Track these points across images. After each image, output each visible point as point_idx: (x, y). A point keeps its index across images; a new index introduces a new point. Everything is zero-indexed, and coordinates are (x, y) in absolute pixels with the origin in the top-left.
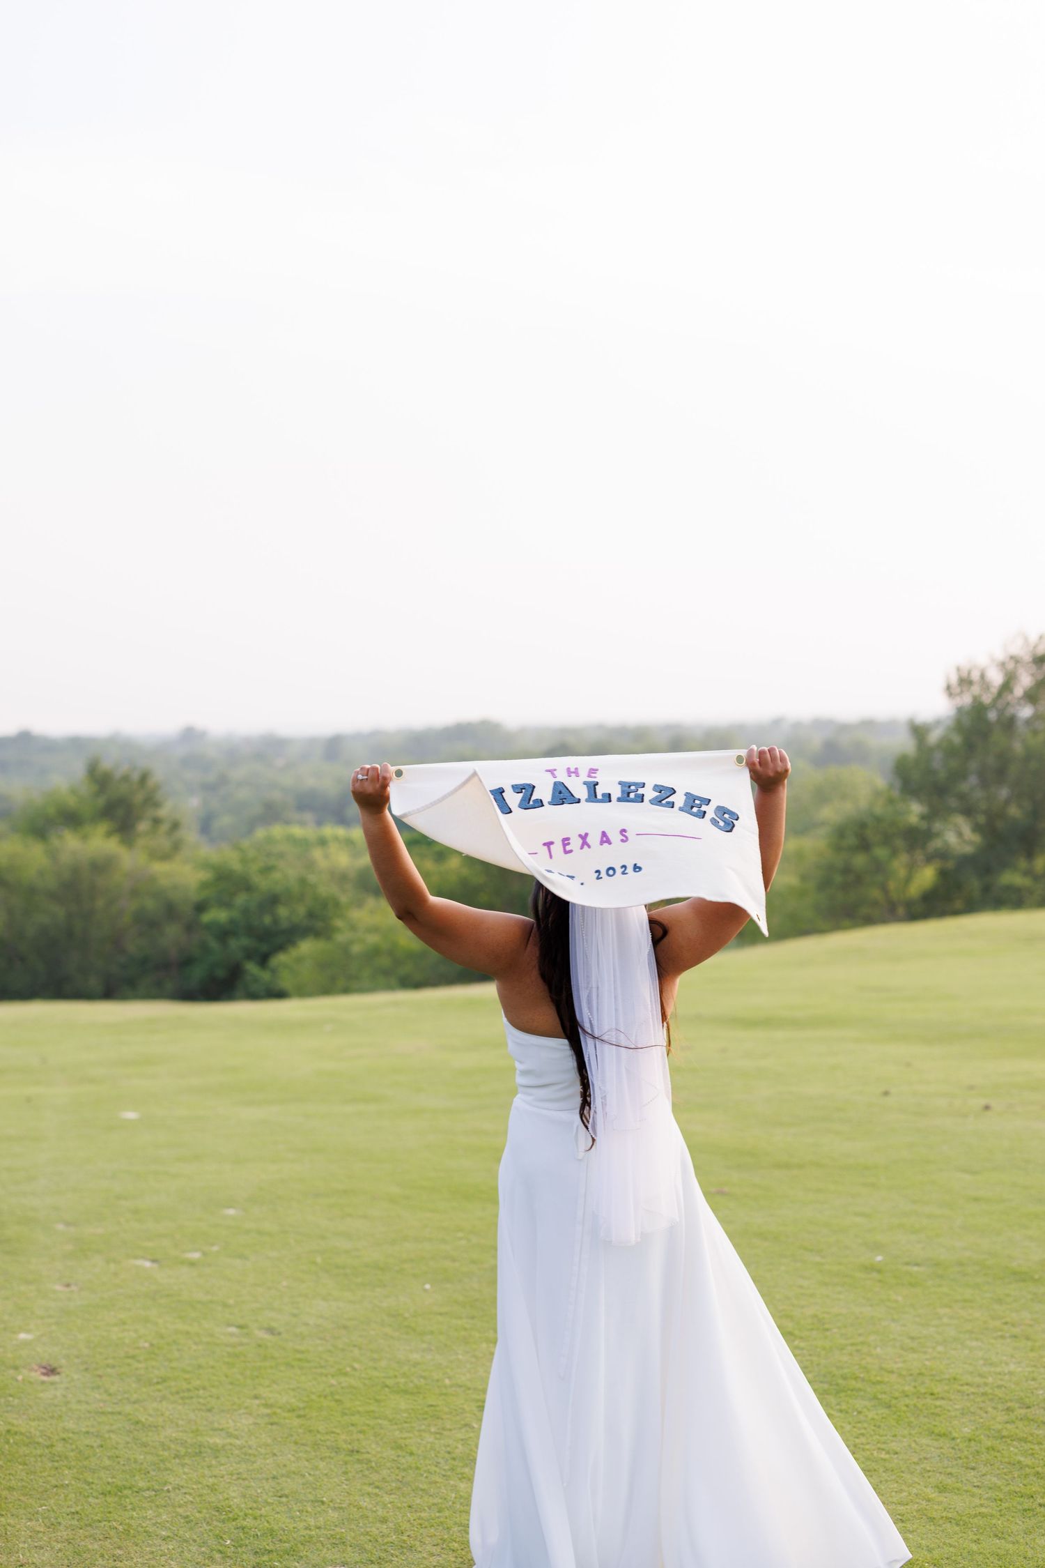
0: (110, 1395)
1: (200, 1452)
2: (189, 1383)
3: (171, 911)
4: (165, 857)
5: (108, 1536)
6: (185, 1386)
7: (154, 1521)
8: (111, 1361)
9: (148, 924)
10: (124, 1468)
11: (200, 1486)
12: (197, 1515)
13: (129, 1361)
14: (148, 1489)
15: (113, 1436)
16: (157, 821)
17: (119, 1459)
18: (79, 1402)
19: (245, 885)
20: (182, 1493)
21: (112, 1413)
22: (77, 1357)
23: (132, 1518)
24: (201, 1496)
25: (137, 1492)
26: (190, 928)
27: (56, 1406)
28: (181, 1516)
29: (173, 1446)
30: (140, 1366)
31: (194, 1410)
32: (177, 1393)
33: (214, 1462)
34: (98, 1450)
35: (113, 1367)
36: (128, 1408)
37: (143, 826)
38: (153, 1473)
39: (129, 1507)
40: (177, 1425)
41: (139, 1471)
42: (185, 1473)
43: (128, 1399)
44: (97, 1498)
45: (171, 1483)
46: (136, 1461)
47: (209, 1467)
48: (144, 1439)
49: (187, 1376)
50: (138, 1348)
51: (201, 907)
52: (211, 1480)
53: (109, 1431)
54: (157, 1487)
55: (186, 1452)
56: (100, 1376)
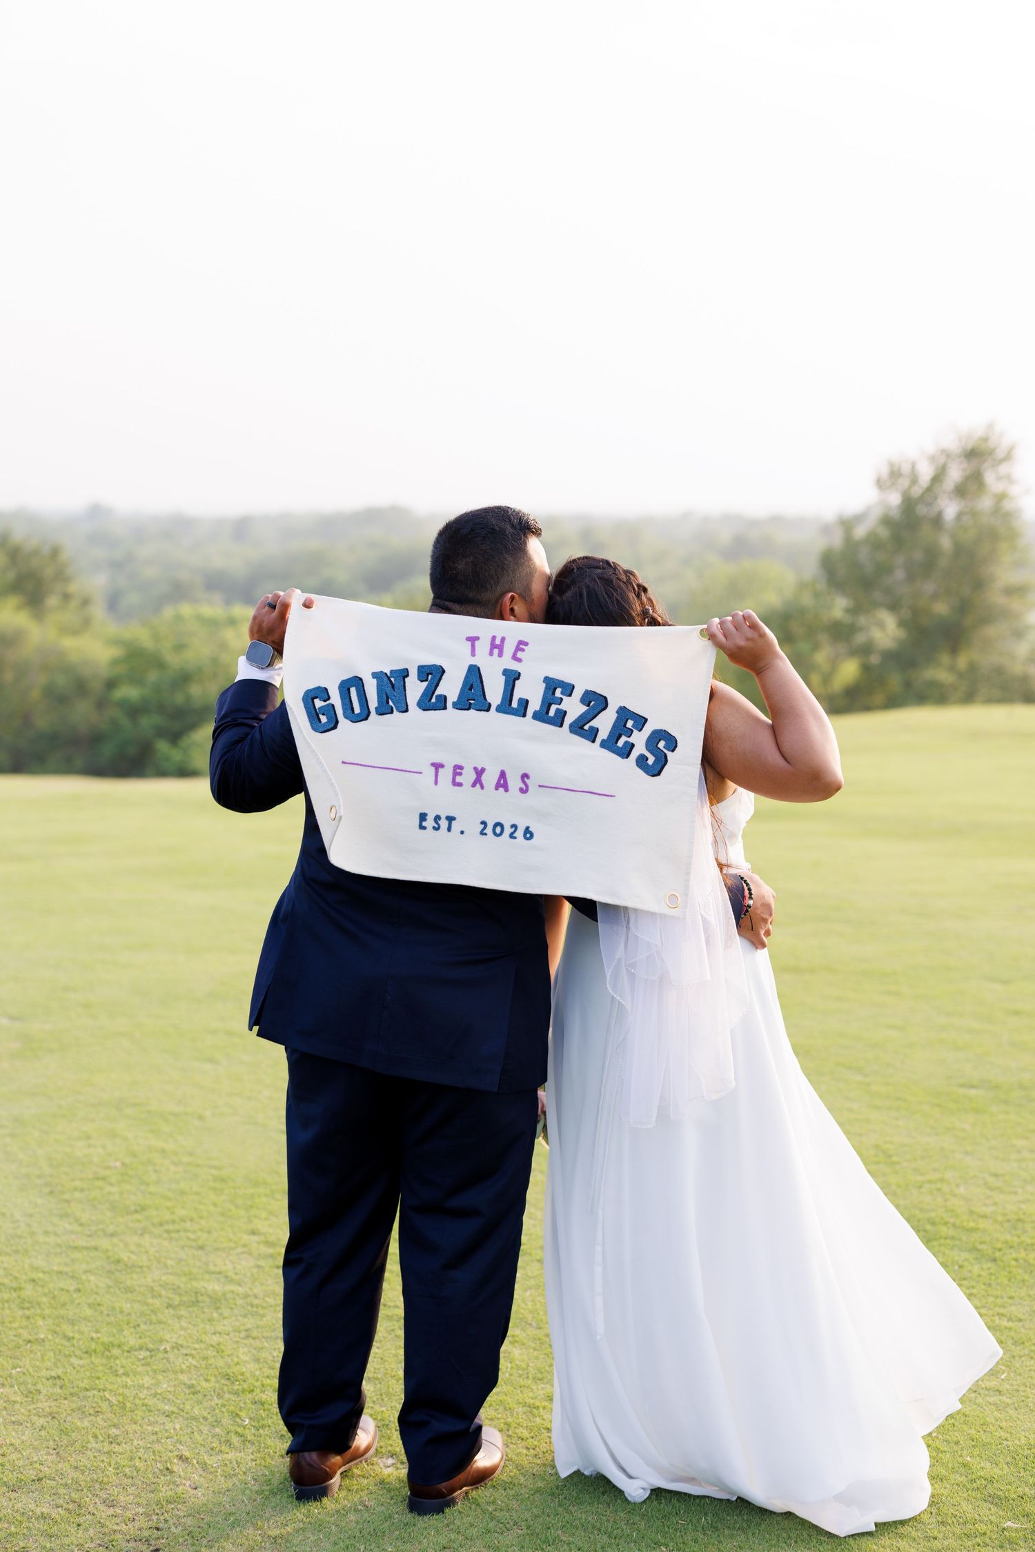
0: (81, 1225)
1: (198, 1301)
2: (173, 1213)
3: (81, 687)
4: (75, 632)
5: (99, 1410)
6: (168, 1217)
7: (153, 1392)
8: (77, 1183)
9: (58, 698)
10: (109, 1319)
11: (203, 1346)
12: (204, 1384)
13: (100, 1183)
14: (141, 1349)
15: (92, 1278)
16: (66, 597)
17: (101, 1308)
18: (46, 1233)
19: (158, 663)
20: (182, 1354)
21: (87, 1248)
22: (39, 1177)
23: (126, 1386)
24: (205, 1358)
25: (128, 1351)
26: (101, 704)
27: (20, 1237)
28: (185, 1384)
29: (163, 1292)
30: (113, 1189)
31: (183, 1248)
32: (161, 1224)
33: (215, 1315)
34: (75, 1296)
35: (82, 1190)
36: (105, 1243)
37: (52, 601)
38: (143, 1327)
39: (121, 1371)
40: (166, 1267)
41: (128, 1324)
42: (182, 1328)
43: (103, 1230)
44: (81, 1359)
45: (167, 1341)
46: (121, 1312)
47: (210, 1320)
48: (129, 1283)
49: (169, 1204)
50: (109, 1168)
51: (111, 684)
52: (216, 1338)
53: (86, 1272)
54: (151, 1346)
55: (181, 1301)
56: (68, 1201)
